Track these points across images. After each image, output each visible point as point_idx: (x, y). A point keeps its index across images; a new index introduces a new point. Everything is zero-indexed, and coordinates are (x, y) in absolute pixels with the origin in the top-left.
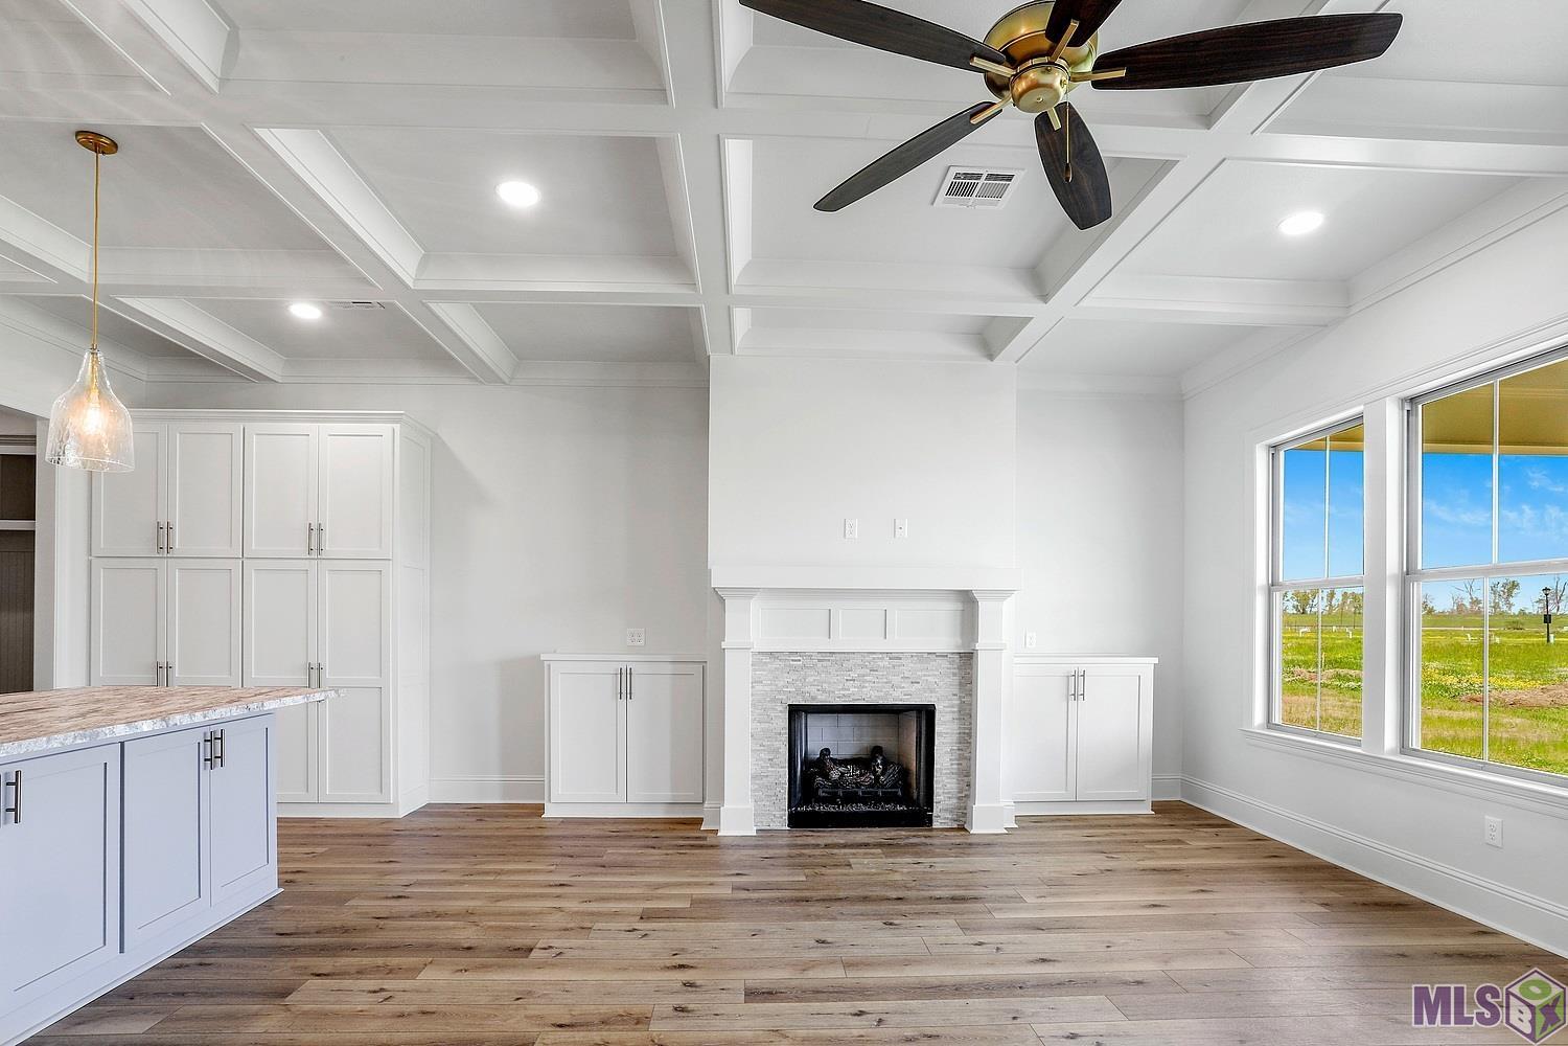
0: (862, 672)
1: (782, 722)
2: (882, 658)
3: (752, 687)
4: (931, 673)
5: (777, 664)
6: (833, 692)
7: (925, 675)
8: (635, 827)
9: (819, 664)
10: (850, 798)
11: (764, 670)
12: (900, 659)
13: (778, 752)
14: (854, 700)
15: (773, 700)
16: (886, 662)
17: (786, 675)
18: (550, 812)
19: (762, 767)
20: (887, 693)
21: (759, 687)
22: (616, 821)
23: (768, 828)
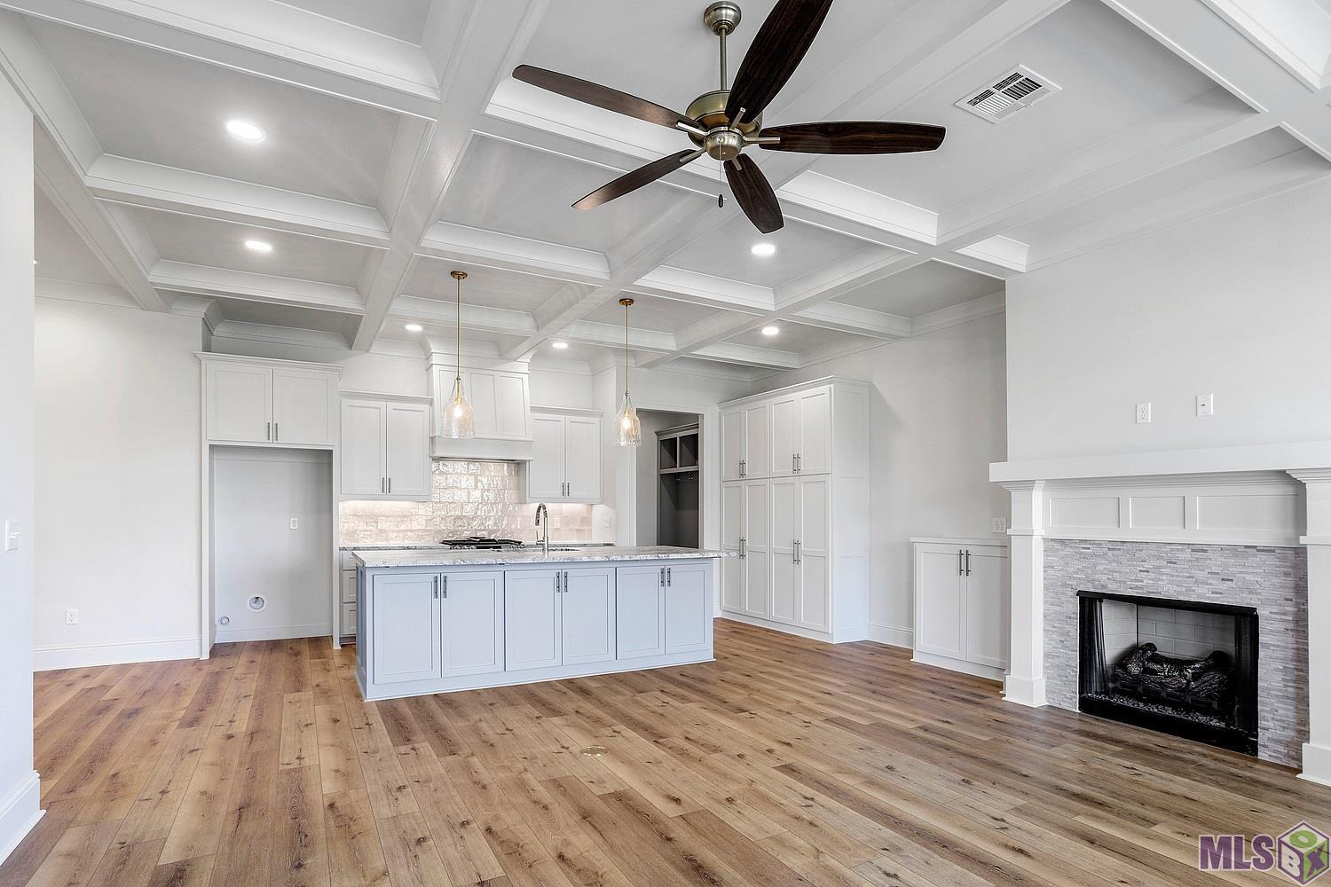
0: (1157, 563)
1: (1074, 607)
2: (1182, 550)
3: (1045, 571)
4: (1250, 570)
5: (1068, 551)
6: (1125, 582)
7: (1241, 572)
8: (949, 678)
9: (1110, 553)
10: (1154, 698)
11: (1055, 556)
12: (1206, 551)
13: (1068, 636)
14: (1148, 592)
15: (1065, 585)
16: (1187, 554)
17: (1077, 561)
18: (917, 659)
19: (1054, 647)
20: (1189, 589)
21: (1051, 572)
22: (940, 670)
23: (1059, 706)
